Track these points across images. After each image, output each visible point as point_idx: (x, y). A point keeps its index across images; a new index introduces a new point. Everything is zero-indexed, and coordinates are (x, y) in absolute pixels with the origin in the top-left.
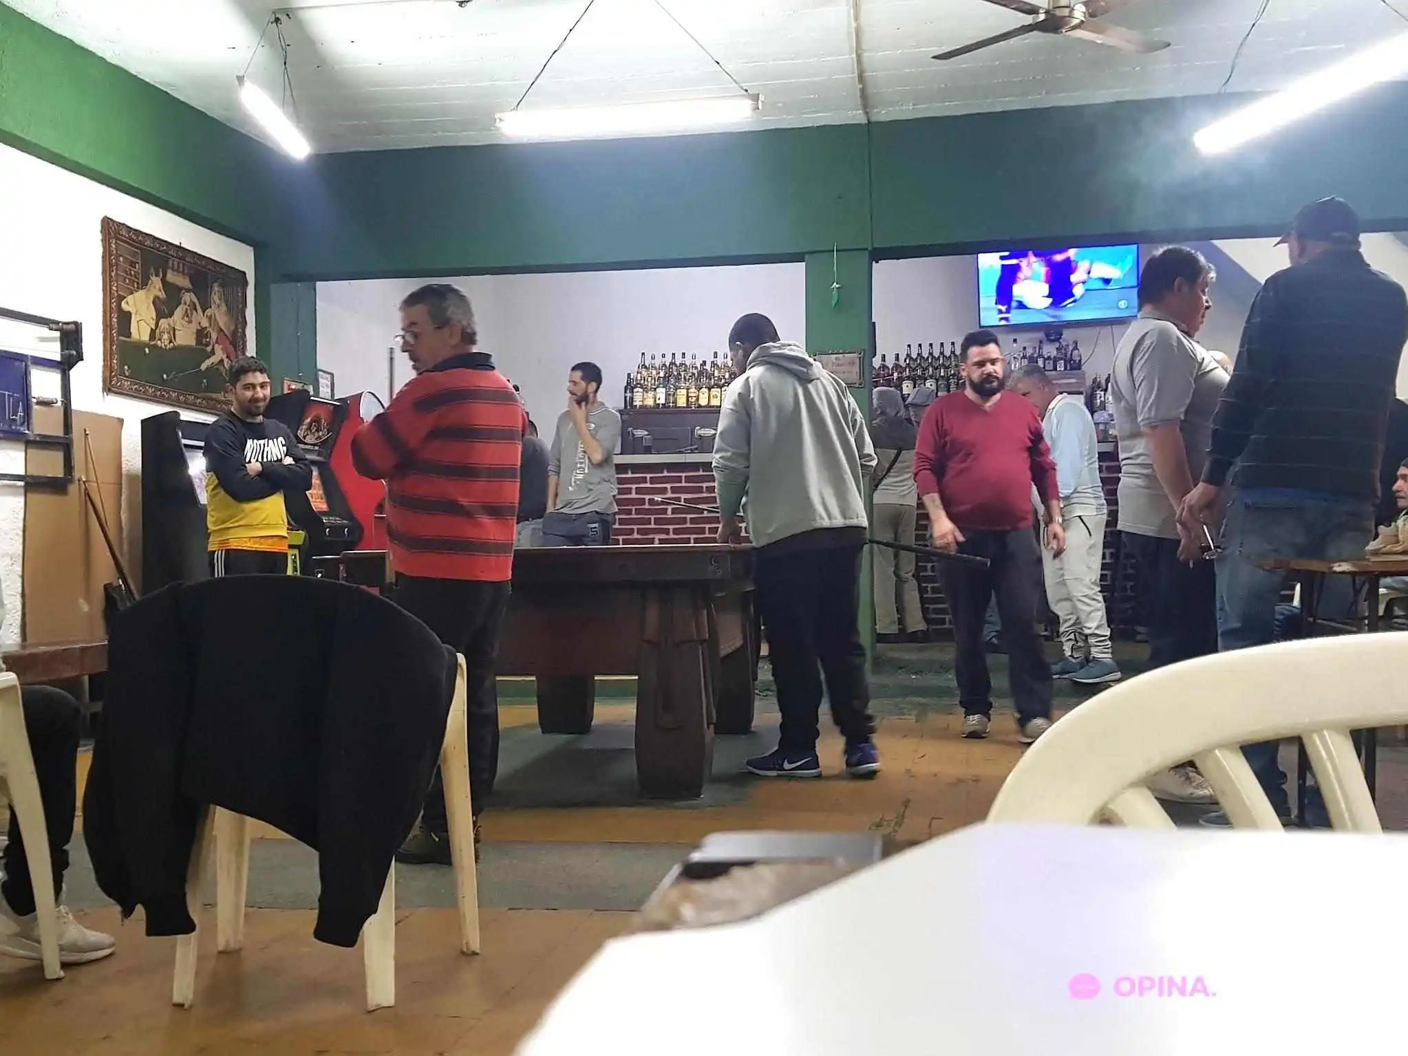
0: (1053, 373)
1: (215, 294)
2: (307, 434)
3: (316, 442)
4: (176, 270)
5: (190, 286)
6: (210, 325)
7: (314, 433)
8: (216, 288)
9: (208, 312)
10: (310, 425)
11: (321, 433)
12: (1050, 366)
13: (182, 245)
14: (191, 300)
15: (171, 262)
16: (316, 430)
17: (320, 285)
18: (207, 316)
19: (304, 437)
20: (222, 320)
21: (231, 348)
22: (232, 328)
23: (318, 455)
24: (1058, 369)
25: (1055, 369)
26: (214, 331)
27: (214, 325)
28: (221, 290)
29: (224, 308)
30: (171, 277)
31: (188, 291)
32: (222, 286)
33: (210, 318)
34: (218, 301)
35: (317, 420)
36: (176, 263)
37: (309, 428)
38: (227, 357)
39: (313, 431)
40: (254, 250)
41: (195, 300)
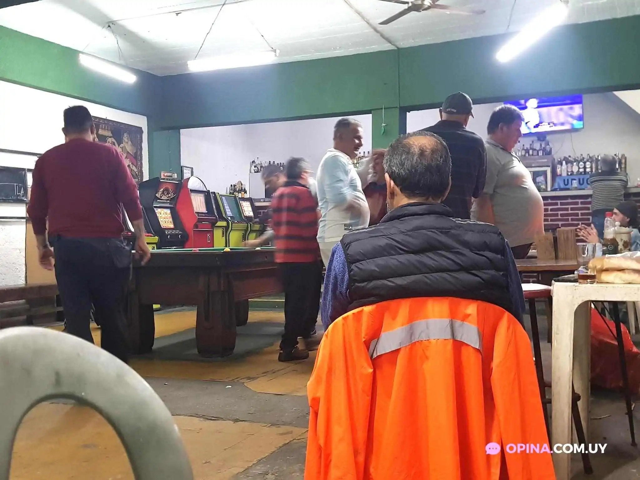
0: (537, 157)
1: (125, 138)
2: (162, 196)
3: (168, 199)
4: (104, 129)
5: (111, 135)
6: (123, 151)
7: (165, 195)
8: (125, 135)
9: (122, 145)
10: (163, 191)
11: (170, 195)
12: (535, 153)
13: (107, 118)
14: (112, 141)
15: (101, 125)
16: (167, 194)
17: (182, 131)
18: (121, 147)
19: (161, 197)
20: (129, 147)
21: (134, 160)
22: (135, 151)
23: (170, 204)
24: (539, 155)
25: (538, 154)
26: (124, 153)
27: (125, 151)
28: (128, 136)
29: (130, 143)
30: (101, 132)
31: (110, 137)
32: (129, 134)
33: (122, 148)
34: (126, 141)
35: (167, 190)
36: (104, 126)
37: (163, 193)
38: (132, 164)
39: (166, 194)
40: (147, 118)
41: (114, 140)
